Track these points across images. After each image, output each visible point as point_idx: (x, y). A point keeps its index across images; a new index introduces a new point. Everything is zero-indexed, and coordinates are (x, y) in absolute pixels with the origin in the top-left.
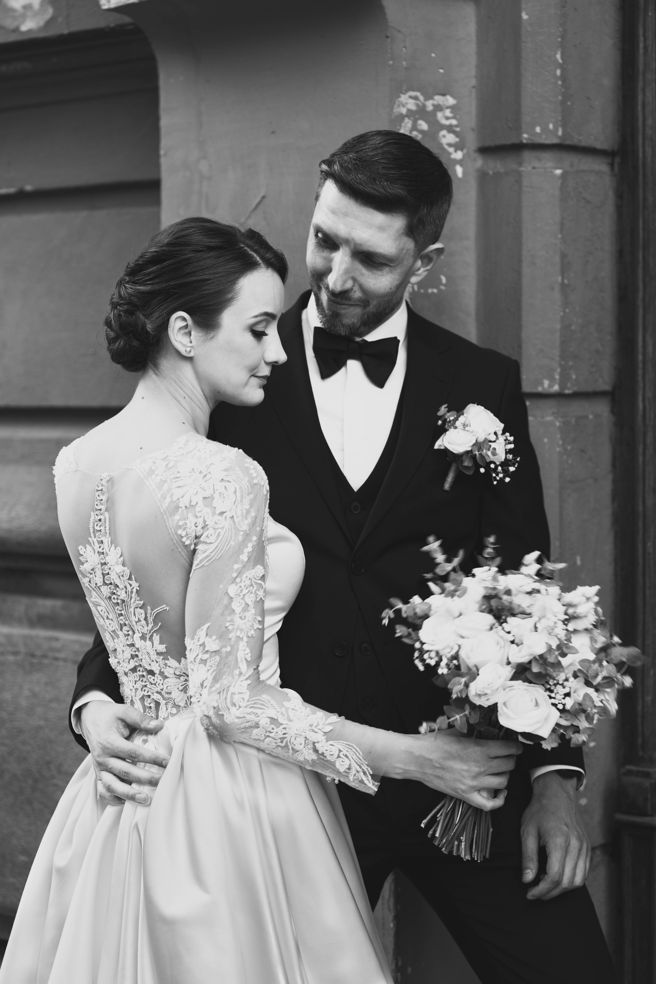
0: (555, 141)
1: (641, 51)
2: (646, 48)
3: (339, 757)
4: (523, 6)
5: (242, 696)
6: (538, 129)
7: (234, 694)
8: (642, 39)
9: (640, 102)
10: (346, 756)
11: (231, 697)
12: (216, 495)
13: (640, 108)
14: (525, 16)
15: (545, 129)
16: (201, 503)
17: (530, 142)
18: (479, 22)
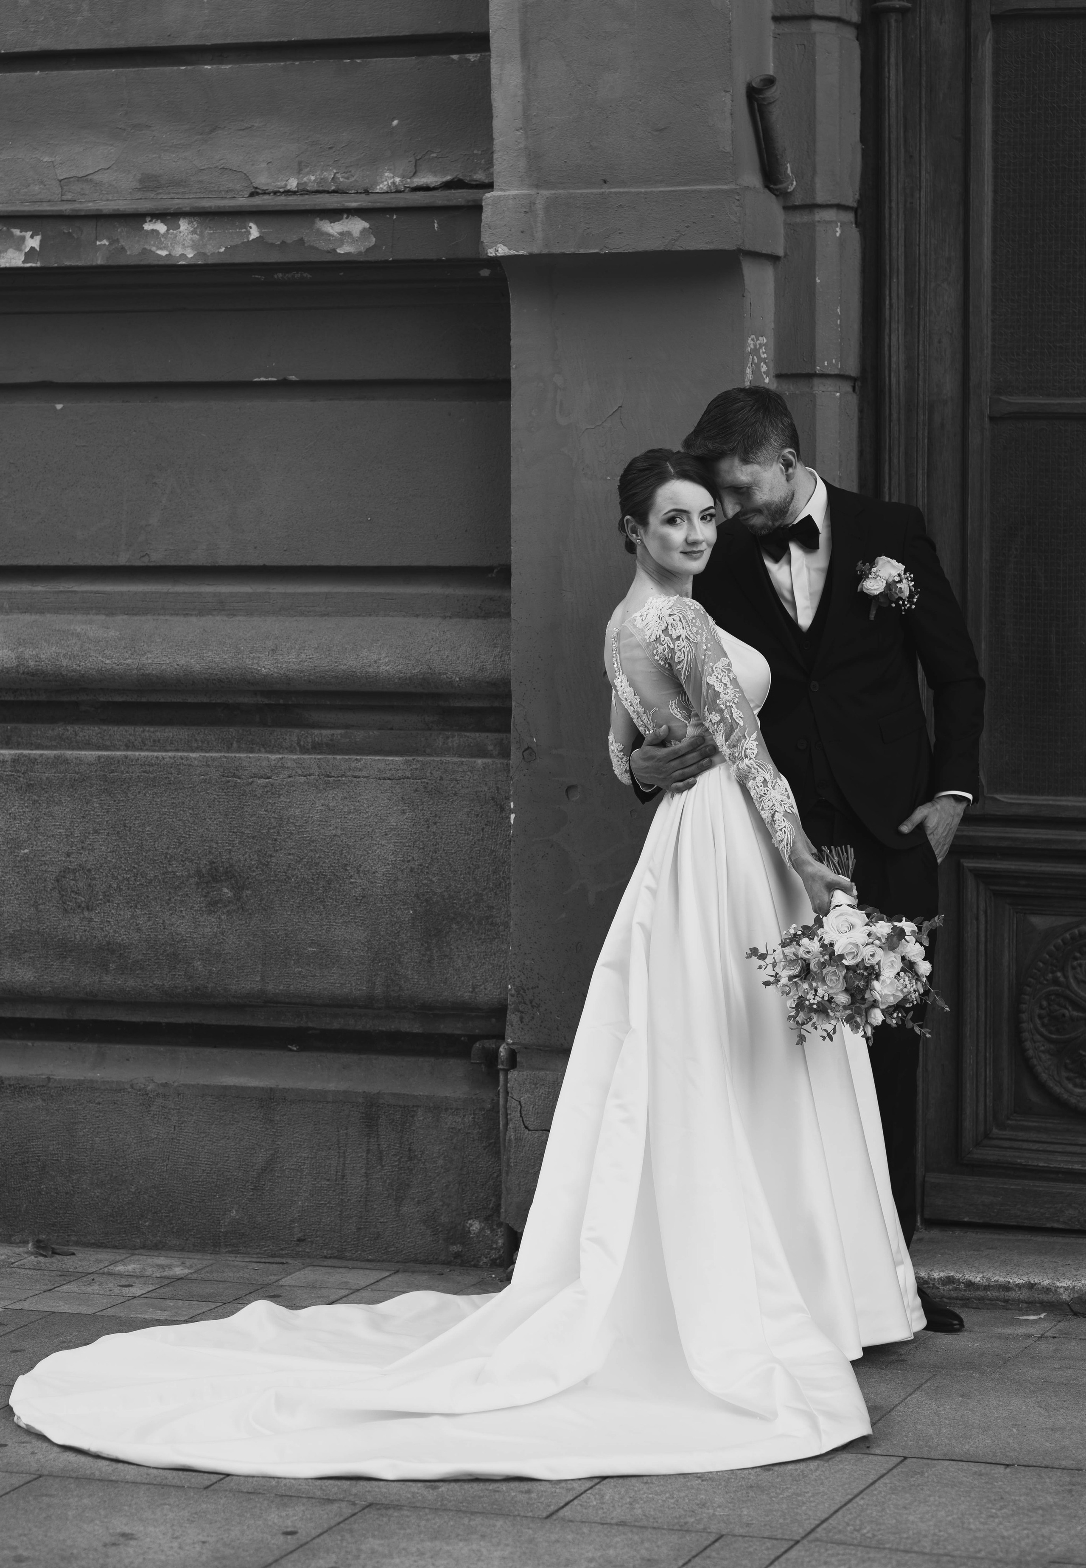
0: (837, 372)
1: (887, 306)
2: (891, 305)
3: (781, 830)
4: (817, 273)
5: (752, 751)
6: (826, 363)
7: (746, 749)
8: (888, 298)
9: (886, 345)
10: (785, 832)
11: (745, 751)
12: (670, 627)
13: (886, 348)
14: (818, 281)
15: (830, 363)
16: (662, 636)
17: (821, 372)
18: (776, 281)
